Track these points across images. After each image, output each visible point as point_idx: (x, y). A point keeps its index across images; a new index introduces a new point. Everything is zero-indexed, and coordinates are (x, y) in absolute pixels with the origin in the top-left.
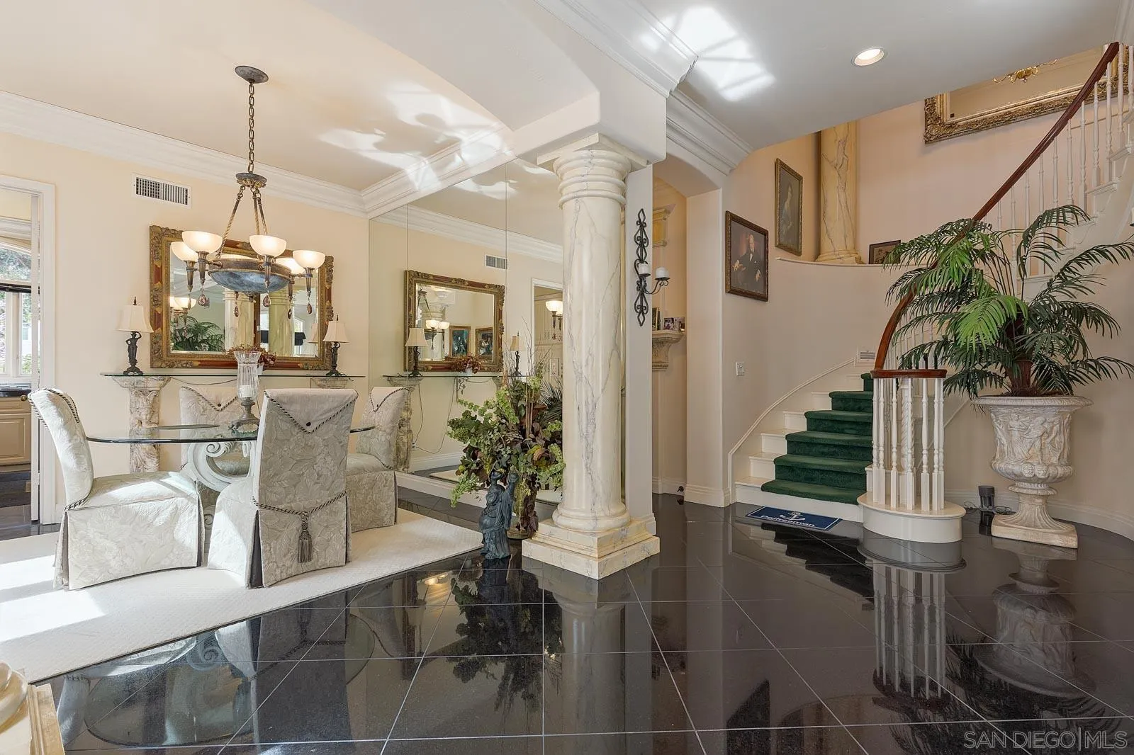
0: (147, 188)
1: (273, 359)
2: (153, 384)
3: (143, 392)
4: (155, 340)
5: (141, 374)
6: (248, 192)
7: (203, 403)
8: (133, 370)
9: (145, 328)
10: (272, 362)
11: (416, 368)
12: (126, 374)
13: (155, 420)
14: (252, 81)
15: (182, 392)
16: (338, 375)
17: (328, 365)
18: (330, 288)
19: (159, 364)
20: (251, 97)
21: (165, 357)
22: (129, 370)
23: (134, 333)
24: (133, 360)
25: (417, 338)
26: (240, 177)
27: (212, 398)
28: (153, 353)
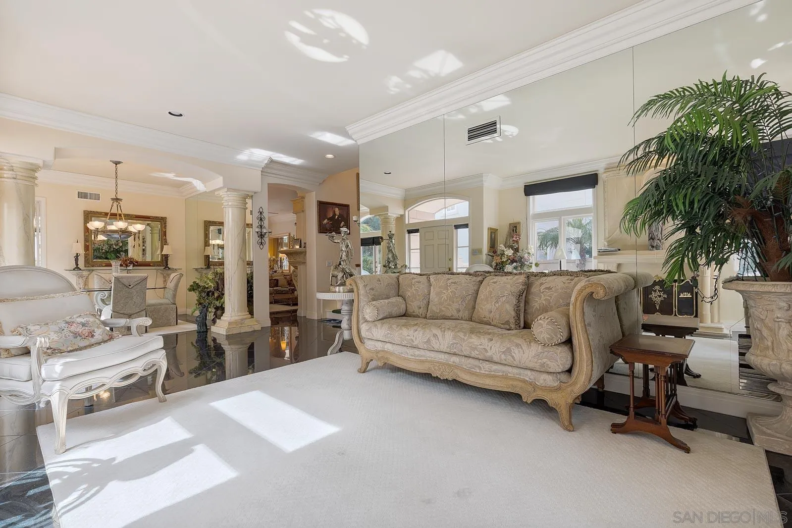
0: (82, 195)
1: (137, 262)
2: (85, 273)
3: (81, 276)
4: (86, 256)
5: (80, 270)
6: (115, 204)
7: (104, 280)
8: (77, 268)
9: (82, 252)
10: (136, 264)
11: (208, 265)
12: (74, 270)
13: (86, 287)
14: (116, 164)
15: (95, 276)
16: (169, 269)
17: (165, 264)
18: (165, 231)
19: (88, 265)
20: (116, 170)
21: (90, 263)
22: (75, 268)
23: (77, 254)
24: (77, 264)
25: (209, 251)
26: (113, 199)
27: (107, 278)
28: (85, 261)
